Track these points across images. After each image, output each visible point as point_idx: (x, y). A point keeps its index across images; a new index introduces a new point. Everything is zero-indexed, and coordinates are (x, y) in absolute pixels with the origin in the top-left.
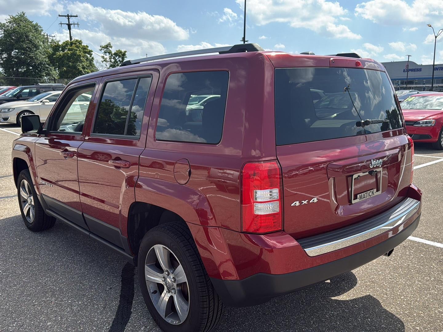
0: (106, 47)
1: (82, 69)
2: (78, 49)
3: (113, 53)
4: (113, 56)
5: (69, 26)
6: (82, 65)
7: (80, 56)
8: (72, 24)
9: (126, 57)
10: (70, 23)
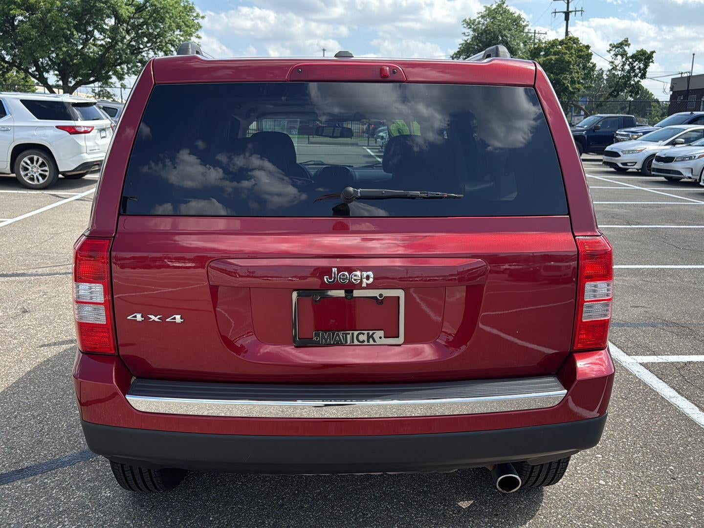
0: (619, 45)
1: (569, 85)
2: (568, 52)
3: (629, 54)
4: (629, 61)
5: (567, 14)
6: (571, 78)
7: (569, 62)
8: (571, 12)
9: (652, 62)
10: (570, 10)
